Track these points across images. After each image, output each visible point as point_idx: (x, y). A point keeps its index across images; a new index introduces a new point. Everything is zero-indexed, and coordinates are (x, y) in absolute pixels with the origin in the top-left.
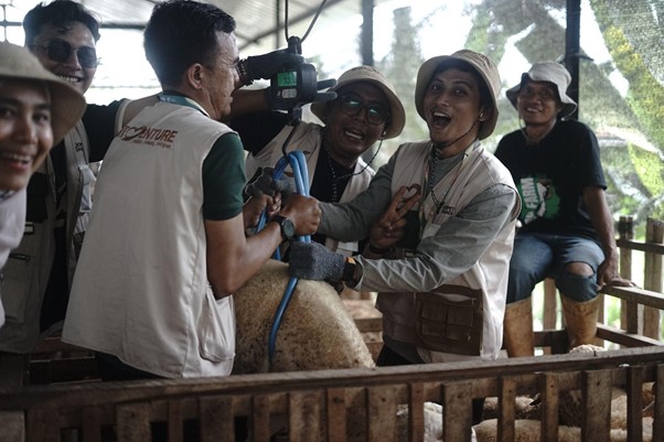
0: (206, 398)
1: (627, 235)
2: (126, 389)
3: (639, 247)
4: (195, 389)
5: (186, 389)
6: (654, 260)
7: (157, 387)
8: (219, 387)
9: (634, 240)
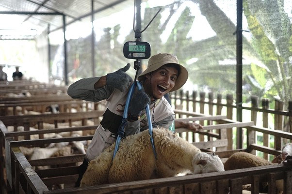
0: (135, 191)
1: (266, 107)
2: (101, 189)
3: (271, 112)
4: (131, 187)
5: (127, 187)
6: (279, 118)
7: (115, 188)
8: (140, 186)
9: (269, 109)
